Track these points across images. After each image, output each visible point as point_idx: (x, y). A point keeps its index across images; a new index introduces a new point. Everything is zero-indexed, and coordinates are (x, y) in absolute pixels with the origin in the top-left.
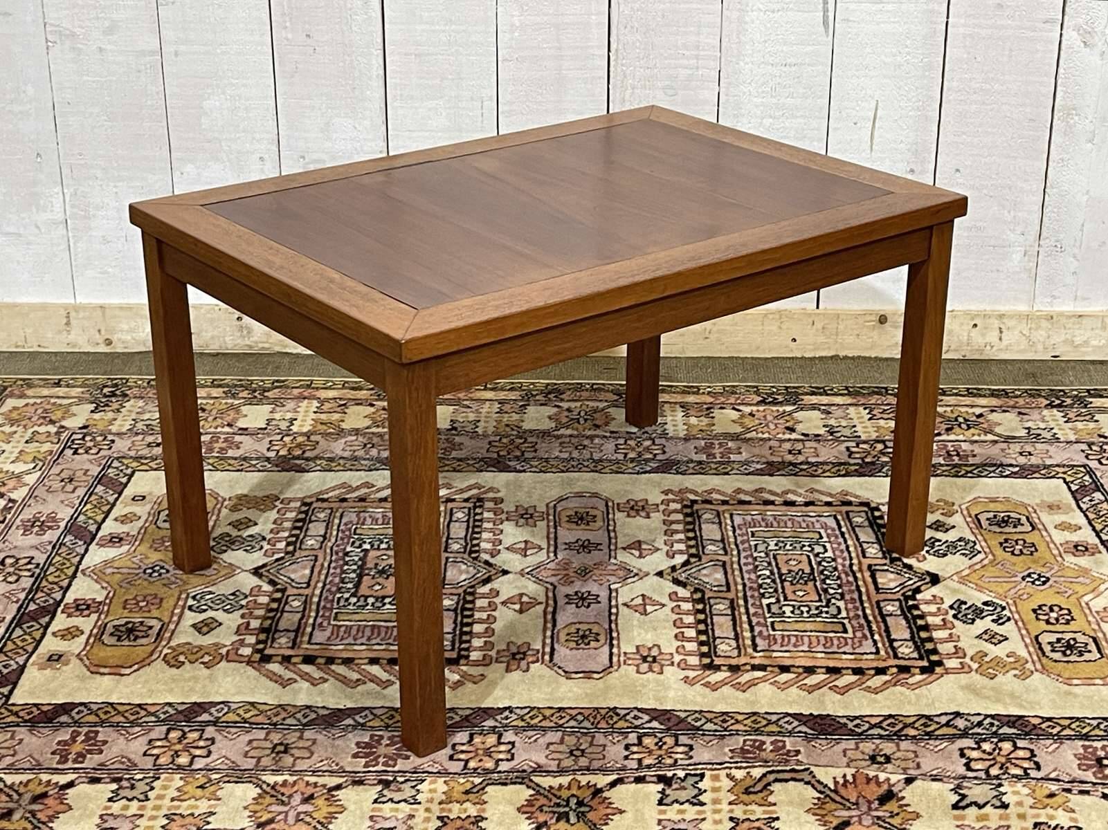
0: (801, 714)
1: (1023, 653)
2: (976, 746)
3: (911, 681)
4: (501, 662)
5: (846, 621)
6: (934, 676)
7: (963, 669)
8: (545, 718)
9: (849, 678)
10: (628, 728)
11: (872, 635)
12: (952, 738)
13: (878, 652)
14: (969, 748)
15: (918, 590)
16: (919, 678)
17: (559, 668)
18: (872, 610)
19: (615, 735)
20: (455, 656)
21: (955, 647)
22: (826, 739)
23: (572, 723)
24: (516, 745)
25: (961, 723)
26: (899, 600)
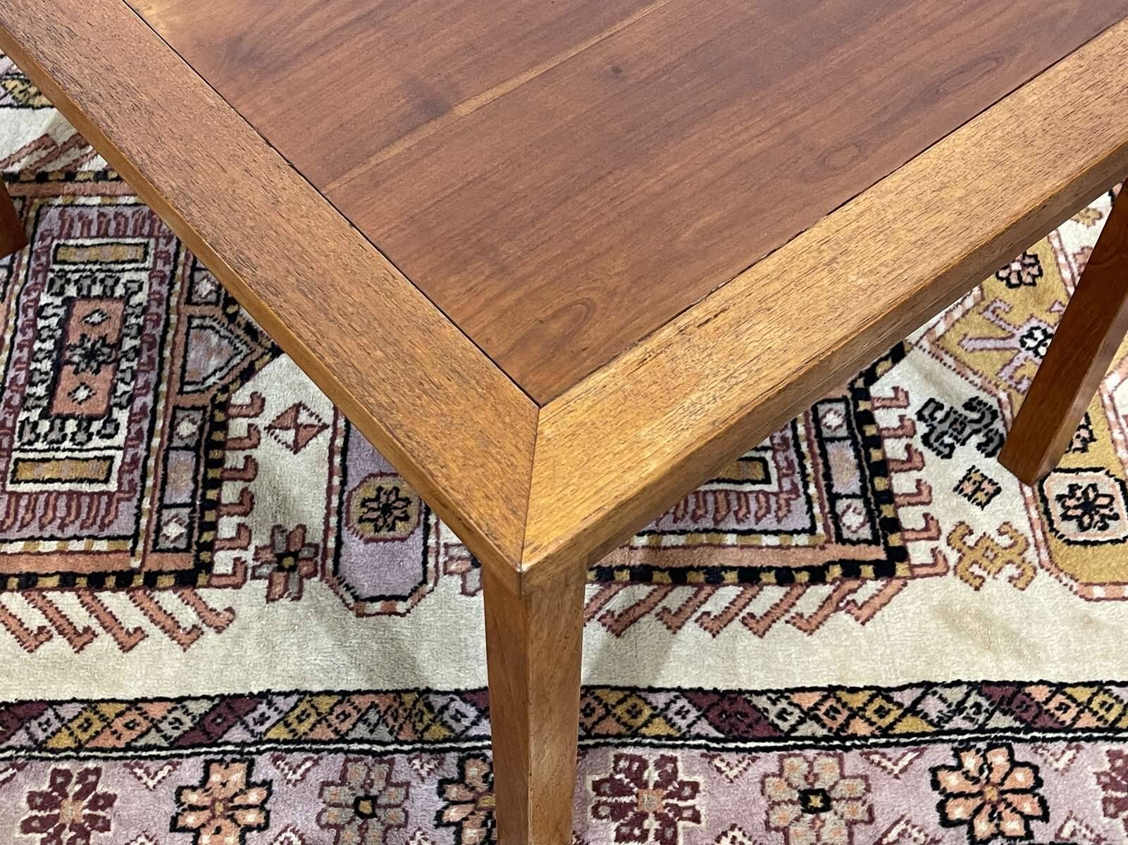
0: (700, 689)
1: (1022, 525)
2: (953, 763)
3: (860, 597)
4: (259, 578)
5: (768, 455)
6: (896, 583)
7: (937, 566)
8: (322, 718)
9: (772, 594)
10: (446, 740)
11: (806, 486)
12: (918, 742)
13: (812, 531)
14: (944, 767)
15: (871, 377)
16: (872, 586)
17: (348, 588)
18: (810, 446)
19: (426, 756)
20: (191, 566)
21: (926, 516)
22: (738, 750)
23: (362, 731)
24: (275, 788)
25: (932, 706)
26: (844, 399)
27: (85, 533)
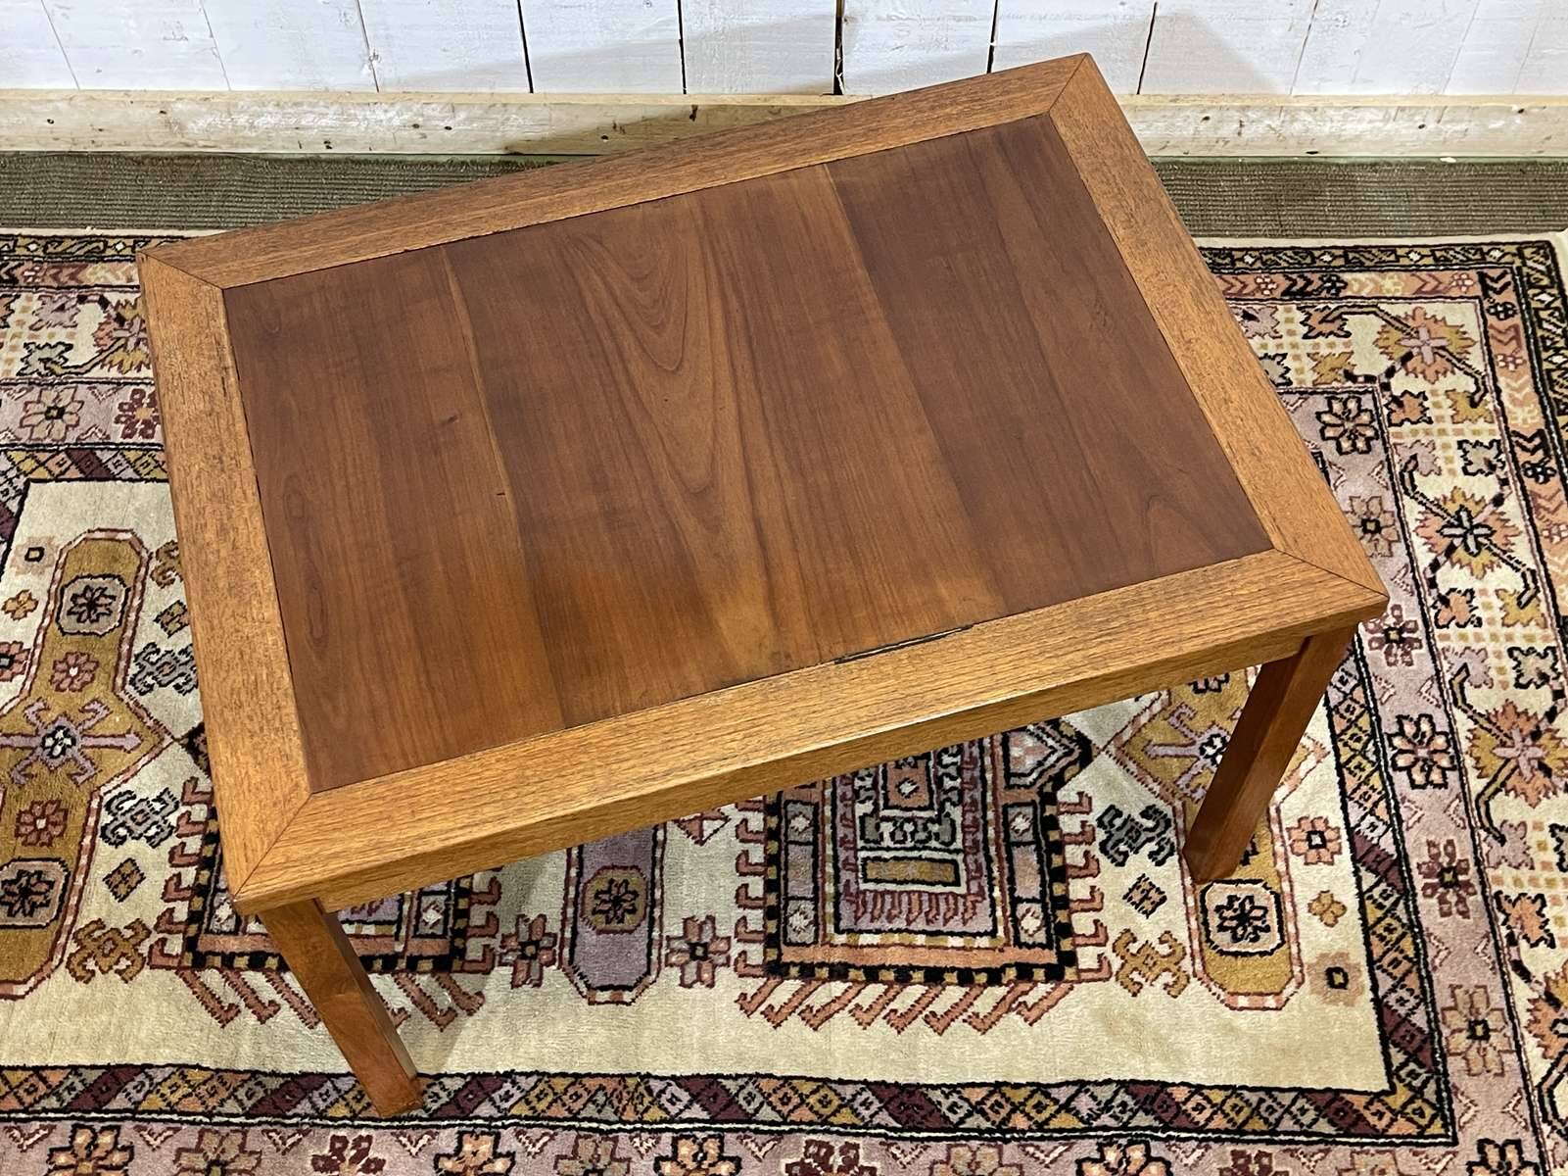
0: (884, 1082)
1: (1182, 935)
2: (1097, 1156)
3: (1030, 999)
4: (505, 965)
5: (959, 858)
6: (1064, 986)
7: (1101, 972)
8: (557, 1098)
9: (954, 993)
10: (662, 1121)
11: (991, 890)
12: (1068, 1137)
13: (993, 934)
14: (1088, 1159)
15: (1059, 781)
16: (1043, 989)
17: (582, 976)
18: (998, 850)
19: (645, 1135)
20: (447, 952)
21: (1096, 922)
22: (912, 1139)
23: (591, 1111)
24: (518, 1159)
25: (1084, 1104)
26: (1033, 803)
27: (356, 917)
